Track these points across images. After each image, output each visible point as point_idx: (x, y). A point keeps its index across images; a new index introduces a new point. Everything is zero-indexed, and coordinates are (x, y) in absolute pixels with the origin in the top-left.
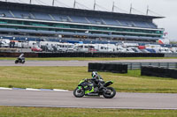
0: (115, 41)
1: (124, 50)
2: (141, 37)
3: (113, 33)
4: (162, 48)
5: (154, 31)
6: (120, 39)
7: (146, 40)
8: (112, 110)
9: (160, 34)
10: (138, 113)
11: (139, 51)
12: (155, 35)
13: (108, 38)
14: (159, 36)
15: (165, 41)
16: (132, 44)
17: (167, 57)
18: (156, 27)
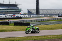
0: (5, 14)
1: (8, 17)
3: (4, 11)
4: (21, 16)
5: (18, 10)
6: (6, 13)
7: (15, 13)
9: (20, 10)
11: (13, 17)
12: (19, 11)
13: (2, 13)
14: (20, 11)
15: (22, 13)
16: (10, 15)
17: (23, 19)
18: (19, 8)
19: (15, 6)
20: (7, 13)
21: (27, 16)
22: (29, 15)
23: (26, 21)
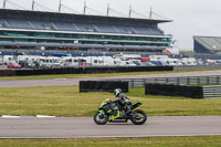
0: (112, 52)
1: (123, 64)
2: (144, 47)
3: (109, 43)
4: (170, 60)
5: (160, 39)
6: (118, 50)
7: (150, 51)
8: (110, 139)
9: (168, 41)
10: (143, 142)
11: (142, 64)
12: (161, 44)
13: (103, 49)
14: (167, 45)
15: (174, 50)
16: (133, 56)
17: (178, 71)
18: (162, 33)
19: (151, 24)
20: (122, 50)
21: (192, 61)
22: (197, 58)
23: (188, 79)
